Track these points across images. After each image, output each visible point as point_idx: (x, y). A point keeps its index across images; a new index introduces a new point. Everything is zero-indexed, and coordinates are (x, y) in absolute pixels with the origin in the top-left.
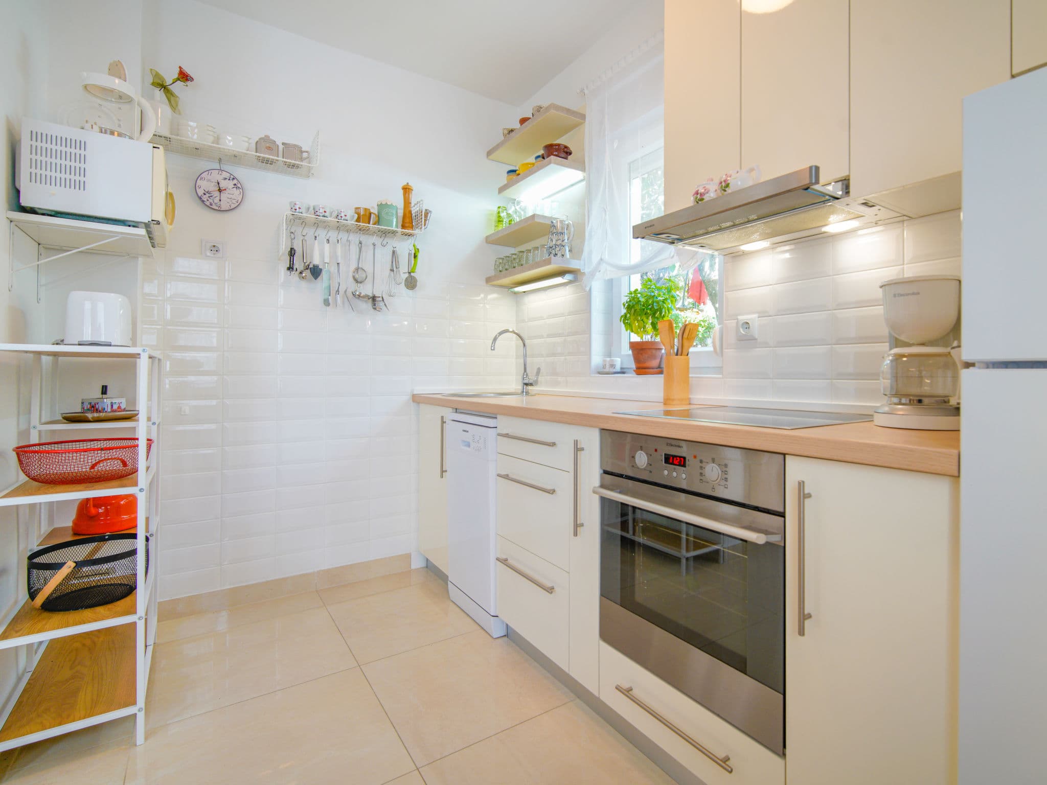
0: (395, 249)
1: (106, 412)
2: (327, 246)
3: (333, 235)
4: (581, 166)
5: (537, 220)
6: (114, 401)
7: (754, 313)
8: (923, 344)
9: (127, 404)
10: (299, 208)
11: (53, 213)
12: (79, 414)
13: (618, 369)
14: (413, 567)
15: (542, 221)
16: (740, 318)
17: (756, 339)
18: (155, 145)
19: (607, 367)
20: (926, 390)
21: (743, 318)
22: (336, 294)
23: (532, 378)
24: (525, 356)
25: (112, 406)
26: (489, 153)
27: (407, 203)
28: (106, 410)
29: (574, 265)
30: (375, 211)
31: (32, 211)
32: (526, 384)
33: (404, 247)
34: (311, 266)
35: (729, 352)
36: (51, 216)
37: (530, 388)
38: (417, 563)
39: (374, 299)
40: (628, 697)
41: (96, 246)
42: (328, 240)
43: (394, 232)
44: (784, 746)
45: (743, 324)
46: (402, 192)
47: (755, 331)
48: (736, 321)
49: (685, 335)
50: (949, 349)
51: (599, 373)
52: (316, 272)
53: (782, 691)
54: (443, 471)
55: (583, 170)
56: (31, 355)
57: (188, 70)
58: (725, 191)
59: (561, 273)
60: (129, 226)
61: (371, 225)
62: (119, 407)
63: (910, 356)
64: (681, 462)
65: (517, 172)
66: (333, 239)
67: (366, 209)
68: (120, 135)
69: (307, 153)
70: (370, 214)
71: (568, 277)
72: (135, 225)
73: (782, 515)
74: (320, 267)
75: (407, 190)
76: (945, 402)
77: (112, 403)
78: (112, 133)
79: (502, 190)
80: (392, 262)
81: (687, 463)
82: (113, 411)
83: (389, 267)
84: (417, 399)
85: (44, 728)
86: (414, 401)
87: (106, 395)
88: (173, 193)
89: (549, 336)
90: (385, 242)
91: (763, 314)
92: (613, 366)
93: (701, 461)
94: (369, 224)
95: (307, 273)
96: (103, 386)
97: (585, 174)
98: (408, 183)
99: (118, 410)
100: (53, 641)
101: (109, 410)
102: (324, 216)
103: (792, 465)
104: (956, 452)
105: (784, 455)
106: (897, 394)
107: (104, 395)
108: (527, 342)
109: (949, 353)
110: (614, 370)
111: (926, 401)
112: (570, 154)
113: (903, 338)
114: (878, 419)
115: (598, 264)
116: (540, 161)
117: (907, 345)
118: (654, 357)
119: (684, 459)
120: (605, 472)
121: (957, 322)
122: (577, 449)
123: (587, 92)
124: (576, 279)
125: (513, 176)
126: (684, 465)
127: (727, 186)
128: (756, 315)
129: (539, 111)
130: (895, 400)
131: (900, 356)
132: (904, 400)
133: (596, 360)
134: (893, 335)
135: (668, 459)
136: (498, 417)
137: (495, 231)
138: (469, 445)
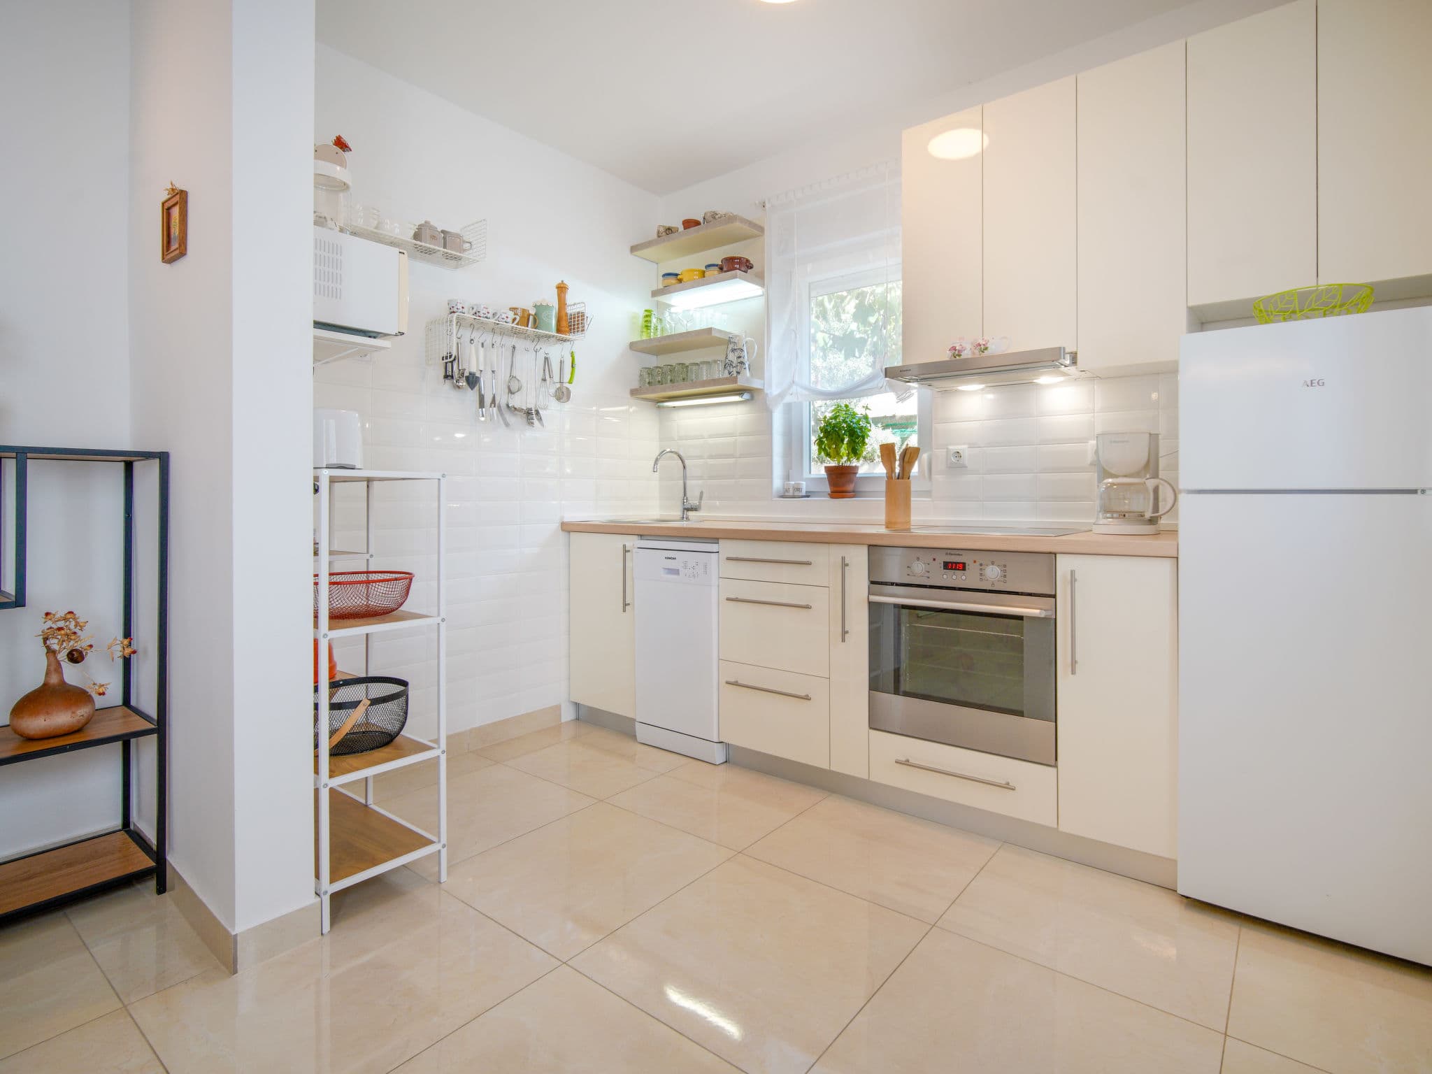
0: (548, 356)
2: (481, 350)
3: (488, 338)
4: (760, 279)
5: (714, 334)
7: (964, 444)
8: (1125, 476)
10: (463, 308)
13: (804, 493)
14: (563, 720)
15: (718, 335)
16: (950, 447)
17: (966, 467)
18: (401, 251)
19: (791, 491)
20: (1126, 508)
21: (954, 448)
22: (491, 407)
23: (693, 501)
24: (685, 478)
26: (634, 249)
27: (562, 303)
29: (756, 384)
30: (532, 312)
32: (688, 510)
33: (557, 352)
34: (466, 374)
35: (938, 478)
37: (691, 514)
38: (568, 715)
39: (528, 413)
40: (910, 766)
42: (483, 344)
43: (549, 337)
44: (1056, 760)
45: (955, 453)
46: (556, 290)
47: (966, 459)
48: (945, 450)
49: (906, 459)
50: (1144, 480)
51: (783, 497)
52: (472, 381)
53: (1054, 720)
54: (625, 605)
55: (762, 285)
57: (347, 139)
58: (983, 352)
59: (740, 392)
60: (370, 337)
61: (530, 329)
63: (1118, 484)
64: (962, 567)
65: (679, 277)
66: (488, 343)
67: (524, 310)
69: (469, 245)
70: (529, 315)
71: (746, 396)
73: (1054, 596)
74: (478, 375)
75: (562, 289)
76: (1142, 516)
79: (655, 294)
80: (544, 370)
81: (967, 567)
83: (541, 376)
84: (568, 528)
86: (563, 530)
89: (711, 457)
90: (538, 347)
91: (972, 446)
92: (799, 489)
93: (981, 565)
94: (527, 326)
95: (463, 383)
97: (764, 290)
98: (562, 281)
102: (486, 317)
103: (1061, 560)
104: (1175, 543)
105: (1055, 554)
106: (1106, 511)
108: (687, 462)
109: (1145, 483)
110: (800, 494)
111: (1127, 515)
112: (751, 268)
113: (1113, 471)
114: (1097, 529)
115: (790, 387)
116: (715, 271)
117: (1116, 476)
118: (851, 481)
119: (964, 564)
120: (873, 582)
121: (1148, 461)
122: (844, 565)
123: (768, 206)
124: (752, 398)
125: (672, 280)
126: (964, 569)
127: (986, 349)
128: (966, 446)
129: (714, 218)
130: (1108, 515)
131: (1113, 484)
132: (1115, 515)
133: (778, 483)
134: (1104, 469)
135: (948, 566)
136: (720, 541)
137: (645, 337)
138: (676, 572)
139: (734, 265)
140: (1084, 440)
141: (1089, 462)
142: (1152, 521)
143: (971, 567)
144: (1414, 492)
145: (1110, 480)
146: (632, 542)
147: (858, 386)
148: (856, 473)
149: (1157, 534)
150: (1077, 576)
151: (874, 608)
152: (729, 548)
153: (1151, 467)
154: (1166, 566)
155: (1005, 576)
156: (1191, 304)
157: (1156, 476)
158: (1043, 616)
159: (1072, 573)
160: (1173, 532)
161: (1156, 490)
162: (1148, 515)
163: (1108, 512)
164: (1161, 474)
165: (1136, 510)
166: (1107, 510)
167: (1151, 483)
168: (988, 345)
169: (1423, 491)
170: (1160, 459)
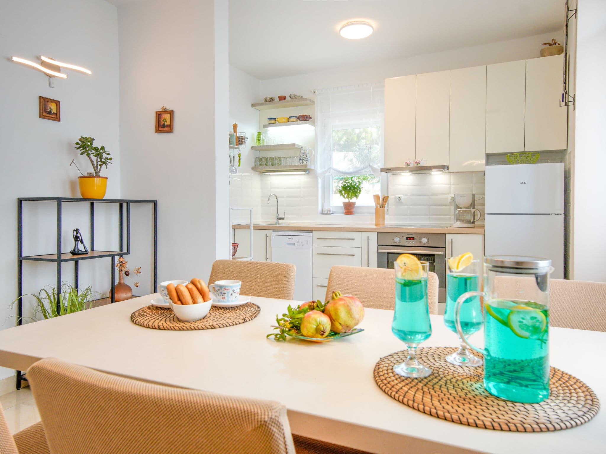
4: (313, 124)
5: (296, 146)
8: (464, 208)
13: (332, 213)
16: (397, 196)
17: (403, 203)
19: (326, 211)
20: (465, 219)
21: (398, 196)
23: (281, 216)
24: (277, 205)
26: (253, 105)
27: (236, 133)
29: (312, 167)
32: (279, 219)
35: (391, 207)
46: (233, 127)
47: (402, 200)
48: (394, 197)
49: (384, 200)
50: (470, 209)
51: (322, 214)
53: (445, 288)
54: (267, 258)
55: (314, 126)
59: (305, 170)
63: (462, 211)
64: (413, 239)
65: (277, 120)
71: (307, 172)
73: (445, 248)
75: (235, 126)
76: (470, 221)
79: (265, 126)
84: (235, 228)
89: (288, 197)
91: (405, 195)
92: (329, 211)
97: (315, 128)
98: (234, 123)
103: (447, 236)
104: (483, 230)
105: (445, 234)
108: (278, 199)
111: (465, 221)
112: (311, 119)
113: (460, 206)
114: (455, 226)
115: (328, 169)
116: (294, 119)
117: (461, 208)
118: (353, 208)
119: (414, 238)
120: (379, 245)
121: (471, 204)
122: (368, 239)
123: (317, 93)
124: (309, 173)
125: (273, 121)
126: (414, 240)
127: (419, 164)
128: (403, 195)
129: (295, 97)
130: (459, 221)
131: (460, 211)
132: (461, 221)
133: (320, 208)
134: (457, 205)
135: (407, 239)
136: (313, 232)
137: (257, 145)
138: (294, 244)
139: (304, 118)
140: (447, 194)
141: (449, 202)
142: (473, 223)
143: (417, 239)
144: (549, 214)
145: (459, 209)
146: (269, 232)
147: (359, 171)
148: (355, 205)
149: (474, 227)
150: (453, 241)
151: (379, 254)
152: (316, 234)
153: (473, 205)
154: (480, 237)
155: (428, 241)
156: (487, 153)
157: (474, 208)
158: (442, 254)
159: (452, 240)
160: (483, 227)
161: (474, 212)
162: (472, 221)
163: (459, 220)
164: (476, 207)
165: (467, 219)
166: (458, 219)
167: (473, 210)
168: (420, 163)
169: (551, 214)
170: (475, 202)
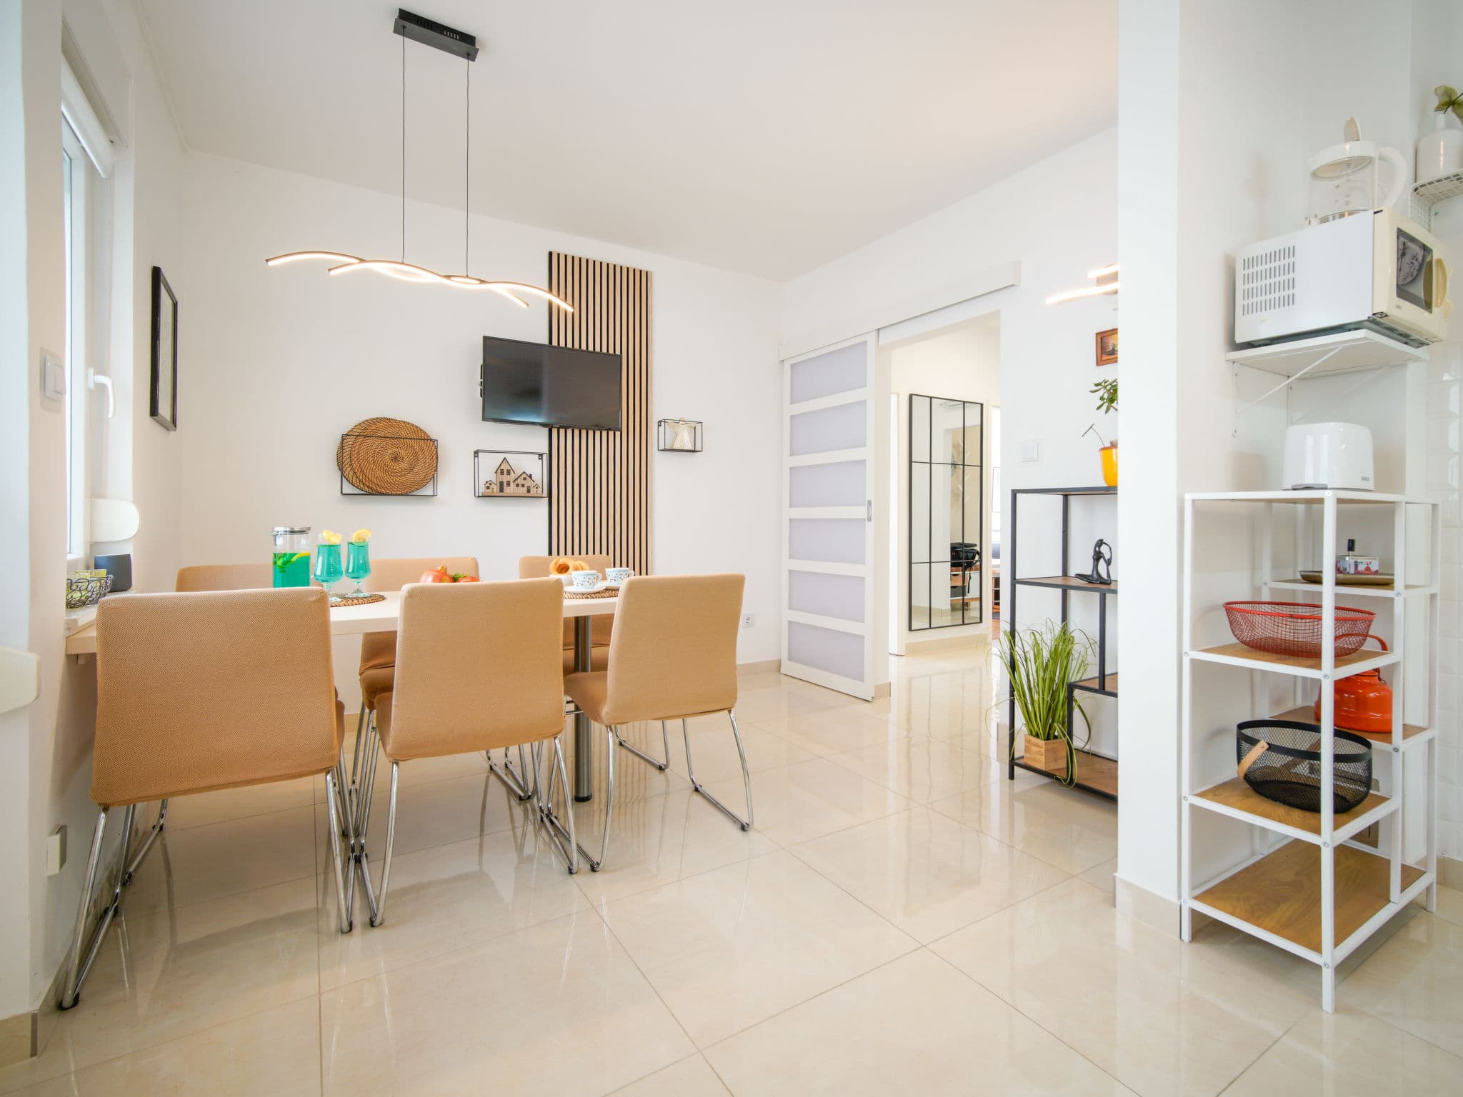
1: (1348, 573)
6: (1359, 561)
9: (1381, 565)
11: (1267, 342)
12: (1314, 574)
25: (1356, 566)
28: (1348, 571)
31: (1250, 345)
36: (1267, 345)
41: (1312, 369)
56: (1262, 504)
62: (1368, 569)
68: (1351, 213)
72: (1357, 326)
77: (1356, 562)
78: (1342, 215)
82: (1357, 572)
85: (1233, 914)
87: (1353, 552)
88: (1443, 259)
96: (1349, 540)
99: (1367, 572)
100: (1297, 842)
101: (1352, 570)
107: (1350, 552)
